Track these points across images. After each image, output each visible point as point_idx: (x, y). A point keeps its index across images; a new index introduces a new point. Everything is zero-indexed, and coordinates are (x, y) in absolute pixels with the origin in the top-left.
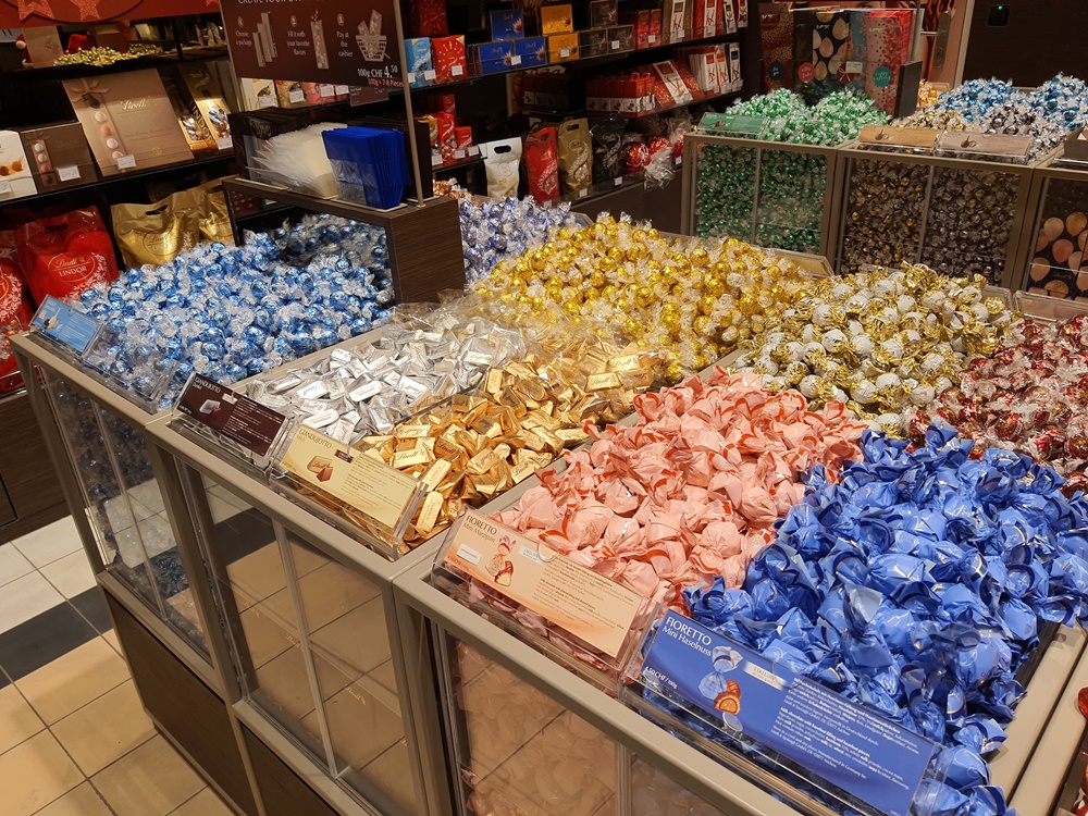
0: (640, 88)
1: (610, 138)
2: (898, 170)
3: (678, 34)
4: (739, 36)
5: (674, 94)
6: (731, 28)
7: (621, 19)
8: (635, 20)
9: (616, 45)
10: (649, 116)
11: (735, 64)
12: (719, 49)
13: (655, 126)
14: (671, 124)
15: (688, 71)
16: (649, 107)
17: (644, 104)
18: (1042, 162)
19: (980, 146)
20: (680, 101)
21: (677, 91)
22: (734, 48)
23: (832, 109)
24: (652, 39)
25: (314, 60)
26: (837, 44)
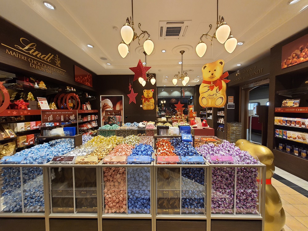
0: (84, 126)
1: (81, 133)
2: (123, 131)
3: (89, 120)
4: (97, 120)
5: (89, 127)
6: (96, 119)
7: (81, 118)
8: (84, 118)
9: (81, 121)
10: (86, 130)
11: (97, 123)
12: (94, 121)
13: (86, 131)
14: (89, 131)
15: (91, 124)
16: (86, 128)
17: (85, 128)
18: (136, 129)
19: (130, 128)
20: (90, 128)
21: (89, 126)
22: (96, 121)
23: (115, 126)
24: (86, 120)
25: (61, 120)
26: (113, 120)
